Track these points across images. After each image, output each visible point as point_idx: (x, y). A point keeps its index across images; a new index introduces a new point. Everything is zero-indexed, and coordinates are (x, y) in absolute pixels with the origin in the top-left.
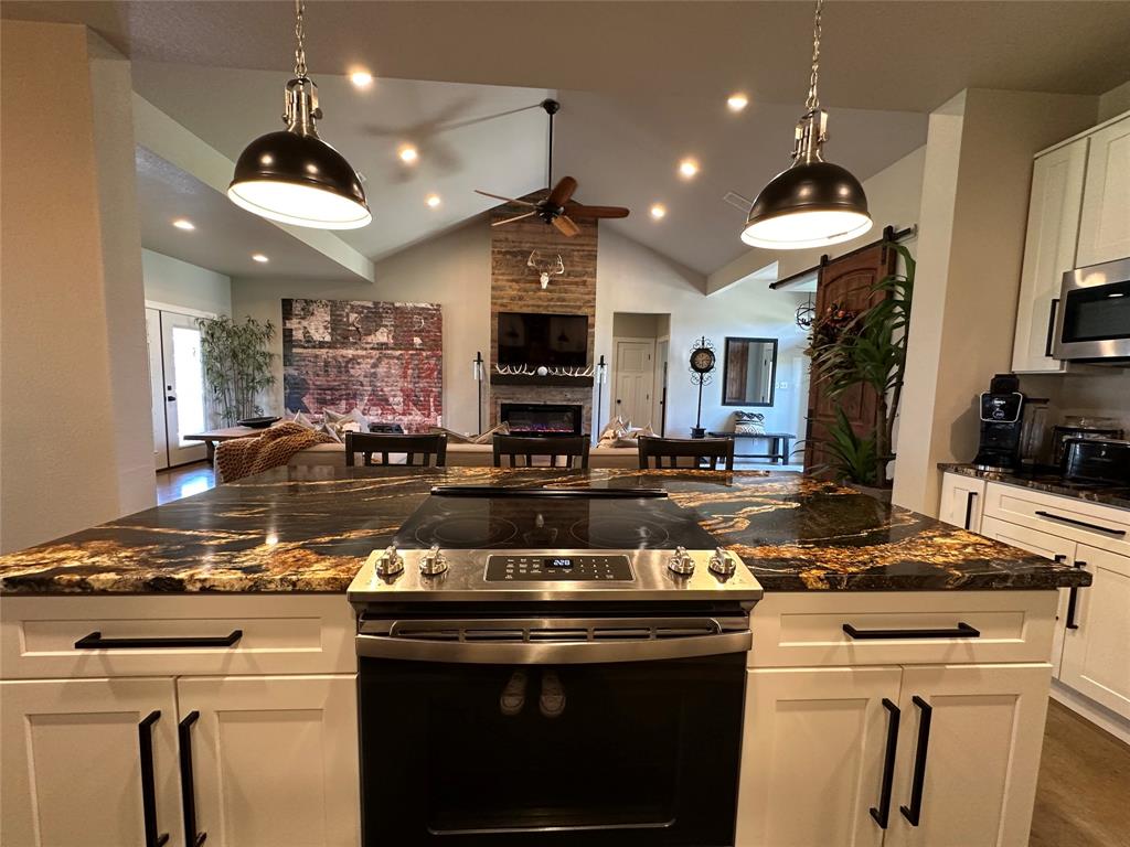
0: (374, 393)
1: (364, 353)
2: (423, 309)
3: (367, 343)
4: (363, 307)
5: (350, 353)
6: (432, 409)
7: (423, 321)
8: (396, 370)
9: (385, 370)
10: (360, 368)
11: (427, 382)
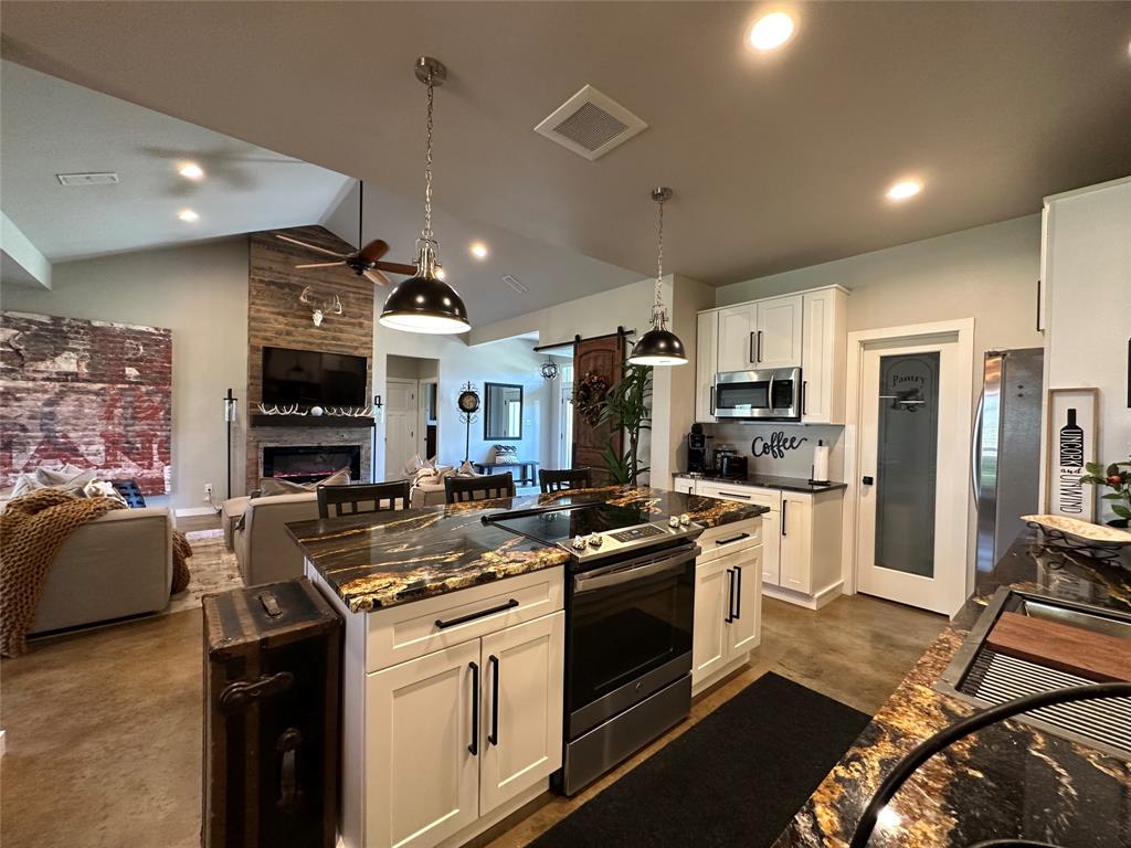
0: (48, 440)
1: (30, 385)
2: (142, 332)
4: (30, 322)
6: (156, 458)
7: (141, 348)
8: (92, 408)
9: (72, 408)
10: (20, 406)
11: (148, 425)
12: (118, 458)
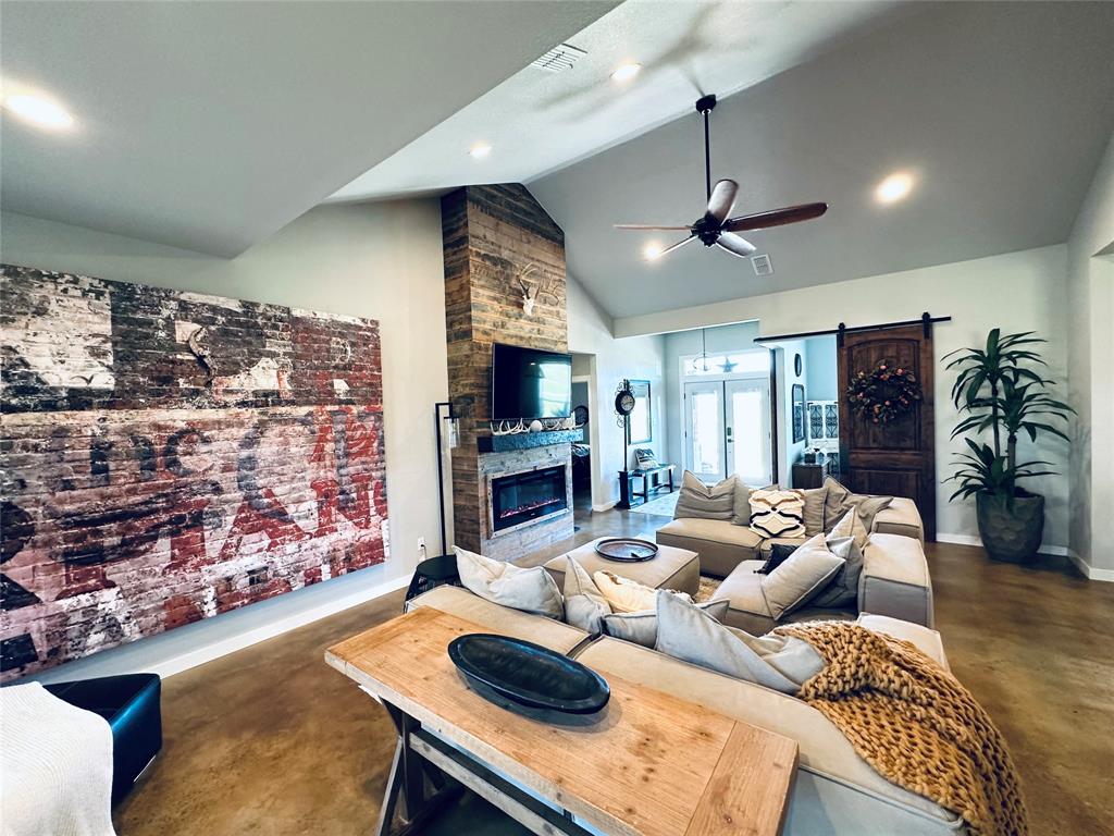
0: (250, 502)
1: (221, 414)
2: (348, 326)
3: (228, 392)
4: (214, 309)
5: (178, 416)
6: (372, 512)
7: (349, 348)
8: (300, 447)
9: (275, 448)
10: (210, 452)
11: (363, 463)
12: (333, 519)
